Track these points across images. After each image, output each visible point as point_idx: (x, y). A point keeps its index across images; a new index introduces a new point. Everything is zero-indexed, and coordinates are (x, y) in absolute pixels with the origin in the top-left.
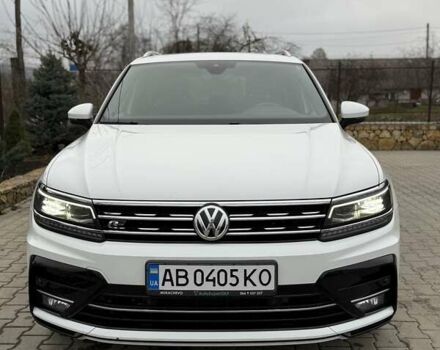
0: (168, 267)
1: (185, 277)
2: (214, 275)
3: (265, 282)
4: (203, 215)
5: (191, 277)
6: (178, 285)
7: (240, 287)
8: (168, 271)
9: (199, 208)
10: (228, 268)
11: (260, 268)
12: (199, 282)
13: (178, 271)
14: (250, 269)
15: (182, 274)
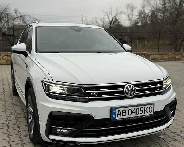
0: (119, 109)
1: (125, 112)
2: (135, 111)
3: (151, 111)
4: (127, 88)
5: (127, 112)
6: (123, 116)
7: (143, 114)
8: (119, 111)
10: (139, 107)
11: (149, 106)
12: (130, 114)
14: (146, 107)
15: (124, 111)
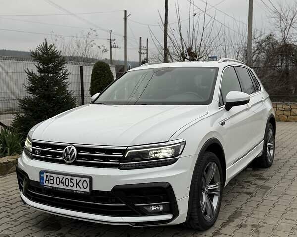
0: (47, 174)
1: (53, 180)
2: (64, 180)
3: (85, 187)
4: (66, 150)
5: (55, 180)
6: (51, 183)
7: (74, 188)
8: (47, 176)
9: (66, 146)
10: (69, 178)
11: (83, 179)
12: (58, 183)
13: (51, 176)
14: (78, 179)
15: (52, 178)
